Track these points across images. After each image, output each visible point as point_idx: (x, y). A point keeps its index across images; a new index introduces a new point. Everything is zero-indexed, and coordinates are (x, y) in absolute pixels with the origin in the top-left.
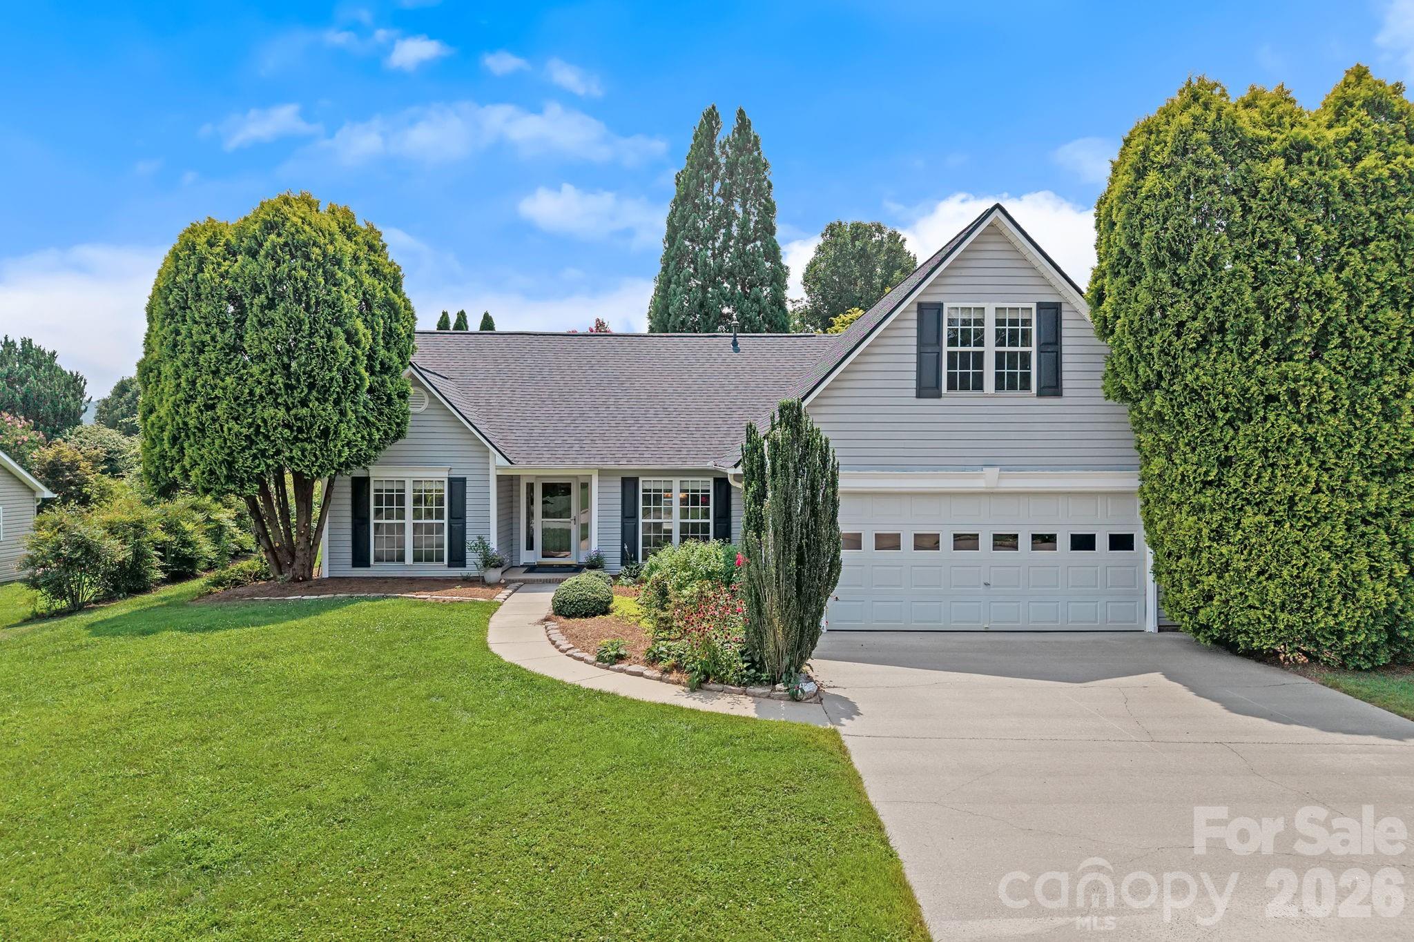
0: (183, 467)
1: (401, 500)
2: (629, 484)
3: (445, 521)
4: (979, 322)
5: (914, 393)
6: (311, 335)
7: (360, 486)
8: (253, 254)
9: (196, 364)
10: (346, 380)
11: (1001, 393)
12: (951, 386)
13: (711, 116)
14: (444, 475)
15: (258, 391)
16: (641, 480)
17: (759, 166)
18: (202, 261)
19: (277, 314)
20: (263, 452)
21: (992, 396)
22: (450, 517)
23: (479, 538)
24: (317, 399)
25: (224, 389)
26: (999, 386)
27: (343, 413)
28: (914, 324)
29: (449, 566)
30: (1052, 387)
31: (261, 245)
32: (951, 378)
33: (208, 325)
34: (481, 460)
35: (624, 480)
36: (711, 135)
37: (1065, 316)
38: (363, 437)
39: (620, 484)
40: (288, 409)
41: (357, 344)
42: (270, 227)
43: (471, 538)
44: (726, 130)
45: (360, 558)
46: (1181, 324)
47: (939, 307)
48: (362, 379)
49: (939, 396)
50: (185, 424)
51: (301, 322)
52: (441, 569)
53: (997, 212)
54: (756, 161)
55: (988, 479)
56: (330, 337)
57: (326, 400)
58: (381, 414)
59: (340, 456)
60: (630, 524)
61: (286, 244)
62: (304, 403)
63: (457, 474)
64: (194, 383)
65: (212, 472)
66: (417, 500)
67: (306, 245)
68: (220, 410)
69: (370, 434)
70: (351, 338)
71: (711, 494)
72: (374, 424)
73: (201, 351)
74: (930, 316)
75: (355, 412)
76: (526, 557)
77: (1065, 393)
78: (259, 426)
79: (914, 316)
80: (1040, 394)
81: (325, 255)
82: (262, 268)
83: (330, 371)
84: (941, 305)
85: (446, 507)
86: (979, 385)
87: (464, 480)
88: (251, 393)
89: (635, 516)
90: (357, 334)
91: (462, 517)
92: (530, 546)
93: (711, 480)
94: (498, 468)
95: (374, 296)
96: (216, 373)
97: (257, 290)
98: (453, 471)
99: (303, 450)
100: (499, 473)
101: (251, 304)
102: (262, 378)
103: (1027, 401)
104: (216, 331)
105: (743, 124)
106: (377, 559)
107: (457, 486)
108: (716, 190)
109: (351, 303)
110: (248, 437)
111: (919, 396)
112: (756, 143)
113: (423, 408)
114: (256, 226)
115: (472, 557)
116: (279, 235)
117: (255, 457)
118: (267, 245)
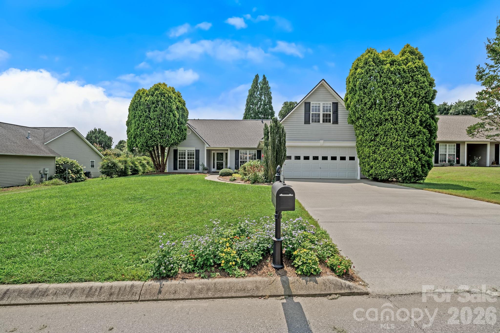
0: (136, 144)
1: (185, 155)
2: (237, 152)
3: (195, 160)
4: (319, 107)
5: (304, 123)
6: (165, 114)
7: (176, 151)
8: (152, 95)
9: (139, 120)
10: (173, 125)
11: (324, 123)
12: (312, 122)
13: (257, 77)
14: (194, 149)
15: (153, 126)
16: (240, 151)
17: (268, 88)
18: (141, 97)
19: (157, 109)
20: (154, 140)
21: (322, 124)
22: (196, 159)
23: (202, 163)
24: (166, 129)
25: (146, 126)
26: (323, 122)
27: (172, 132)
28: (304, 107)
29: (195, 170)
30: (336, 122)
31: (154, 93)
32: (312, 119)
33: (142, 111)
34: (202, 146)
35: (236, 151)
36: (257, 81)
37: (339, 105)
38: (176, 138)
39: (235, 151)
40: (160, 131)
41: (175, 117)
42: (156, 89)
43: (200, 163)
44: (261, 79)
45: (175, 168)
46: (366, 103)
47: (309, 103)
48: (176, 125)
49: (310, 124)
50: (137, 134)
51: (163, 111)
52: (194, 170)
53: (323, 81)
54: (267, 87)
55: (321, 143)
56: (169, 115)
57: (168, 129)
58: (181, 133)
59: (171, 142)
60: (237, 161)
61: (160, 93)
62: (163, 129)
63: (197, 149)
64: (139, 124)
65: (143, 145)
66: (188, 155)
67: (164, 93)
68: (145, 130)
69: (178, 138)
70: (174, 115)
71: (256, 154)
72: (179, 136)
73: (141, 117)
74: (308, 105)
75: (175, 132)
76: (213, 170)
77: (339, 123)
78: (153, 134)
79: (304, 105)
80: (333, 123)
81: (168, 96)
82: (155, 98)
83: (169, 122)
84: (310, 102)
85: (195, 156)
86: (319, 122)
87: (199, 150)
88: (152, 127)
89: (238, 159)
90: (175, 114)
91: (199, 159)
92: (214, 168)
93: (256, 151)
94: (207, 147)
95: (179, 107)
96: (144, 122)
97: (153, 103)
98: (196, 148)
99: (163, 140)
100: (207, 149)
101: (152, 107)
102: (154, 123)
103: (330, 125)
104: (144, 113)
105: (264, 78)
106: (179, 168)
107: (197, 152)
108: (258, 94)
109: (174, 107)
110: (151, 137)
111: (305, 124)
112: (268, 82)
113: (190, 133)
114: (153, 89)
115: (201, 168)
116: (158, 91)
117: (152, 141)
118: (156, 93)
